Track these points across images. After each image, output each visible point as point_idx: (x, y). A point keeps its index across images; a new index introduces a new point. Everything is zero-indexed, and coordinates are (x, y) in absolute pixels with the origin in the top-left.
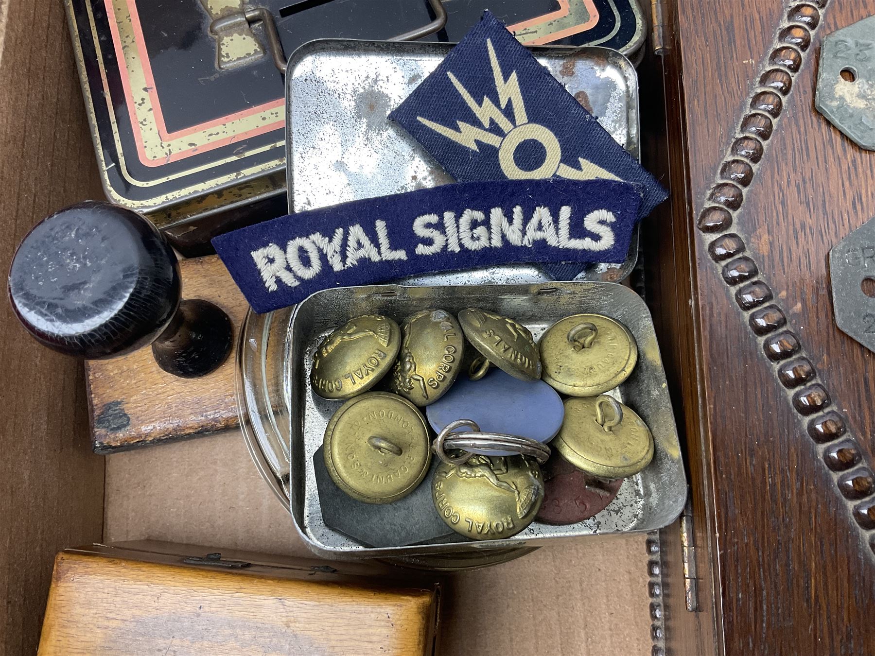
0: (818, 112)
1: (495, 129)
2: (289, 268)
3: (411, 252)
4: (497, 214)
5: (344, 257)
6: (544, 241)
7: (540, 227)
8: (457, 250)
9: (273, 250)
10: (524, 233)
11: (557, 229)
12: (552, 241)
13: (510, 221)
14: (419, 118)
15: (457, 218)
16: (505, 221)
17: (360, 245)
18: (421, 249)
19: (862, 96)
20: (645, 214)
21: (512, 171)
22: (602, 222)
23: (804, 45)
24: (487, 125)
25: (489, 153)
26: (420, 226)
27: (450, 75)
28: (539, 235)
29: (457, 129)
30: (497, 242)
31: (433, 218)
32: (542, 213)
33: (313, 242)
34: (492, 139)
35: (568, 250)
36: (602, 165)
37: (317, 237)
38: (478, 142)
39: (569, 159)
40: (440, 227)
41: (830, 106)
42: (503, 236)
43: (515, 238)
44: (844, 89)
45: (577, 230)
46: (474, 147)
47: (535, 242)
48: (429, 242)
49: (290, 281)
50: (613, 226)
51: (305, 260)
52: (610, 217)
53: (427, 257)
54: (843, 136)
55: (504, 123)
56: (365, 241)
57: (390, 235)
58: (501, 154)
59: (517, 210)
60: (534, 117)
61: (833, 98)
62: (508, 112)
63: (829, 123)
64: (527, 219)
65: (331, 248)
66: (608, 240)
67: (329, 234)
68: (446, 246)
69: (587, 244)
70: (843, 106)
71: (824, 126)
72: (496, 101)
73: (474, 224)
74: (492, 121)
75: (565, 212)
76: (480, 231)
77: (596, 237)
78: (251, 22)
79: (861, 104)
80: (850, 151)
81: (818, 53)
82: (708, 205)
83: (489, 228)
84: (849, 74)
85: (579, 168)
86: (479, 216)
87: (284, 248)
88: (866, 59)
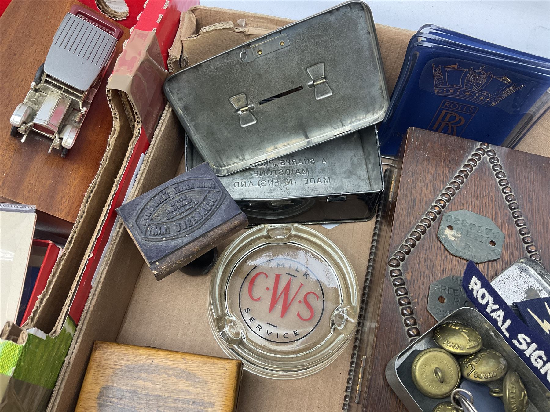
0: (438, 237)
19: (454, 236)
23: (438, 213)
41: (442, 237)
44: (448, 232)
54: (445, 247)
61: (443, 234)
63: (441, 242)
70: (446, 238)
79: (453, 239)
80: (446, 253)
81: (442, 217)
82: (393, 257)
84: (450, 227)
88: (457, 224)
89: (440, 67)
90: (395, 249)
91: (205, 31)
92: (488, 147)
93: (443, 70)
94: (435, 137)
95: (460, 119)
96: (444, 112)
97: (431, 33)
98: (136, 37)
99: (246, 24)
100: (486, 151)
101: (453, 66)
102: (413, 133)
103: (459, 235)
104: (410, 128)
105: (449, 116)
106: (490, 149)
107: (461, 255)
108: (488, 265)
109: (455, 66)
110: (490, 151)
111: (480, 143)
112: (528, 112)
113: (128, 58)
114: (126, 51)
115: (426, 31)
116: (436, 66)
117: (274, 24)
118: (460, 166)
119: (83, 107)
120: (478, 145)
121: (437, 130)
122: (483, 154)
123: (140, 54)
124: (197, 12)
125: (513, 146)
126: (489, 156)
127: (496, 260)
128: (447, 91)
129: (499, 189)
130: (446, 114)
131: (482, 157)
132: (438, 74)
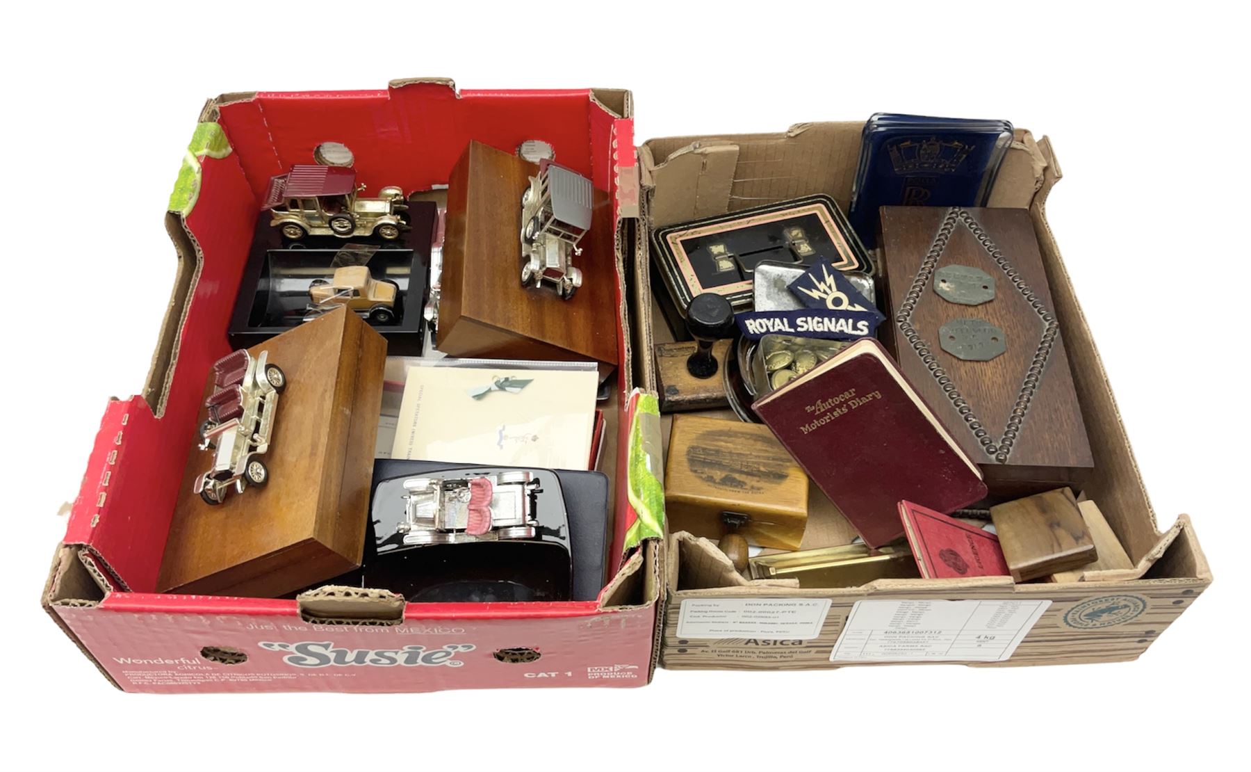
0: (934, 292)
1: (825, 292)
2: (756, 328)
3: (796, 330)
4: (826, 320)
5: (774, 328)
6: (843, 331)
7: (841, 326)
8: (812, 330)
9: (751, 321)
10: (836, 327)
11: (848, 327)
12: (846, 331)
13: (831, 322)
14: (799, 288)
15: (813, 319)
16: (829, 323)
17: (779, 325)
18: (799, 329)
19: (948, 287)
20: (878, 324)
21: (831, 306)
22: (864, 325)
23: (930, 273)
24: (828, 285)
25: (823, 300)
26: (799, 321)
27: (810, 275)
28: (841, 329)
29: (811, 291)
30: (826, 330)
31: (804, 319)
32: (842, 321)
33: (764, 321)
34: (824, 296)
35: (851, 335)
36: (863, 307)
37: (765, 320)
38: (819, 297)
39: (851, 304)
40: (806, 322)
41: (938, 290)
42: (829, 328)
43: (833, 329)
44: (942, 285)
45: (855, 328)
46: (818, 298)
47: (840, 331)
48: (802, 327)
49: (757, 332)
50: (867, 327)
51: (762, 327)
52: (866, 323)
53: (801, 332)
54: (944, 299)
55: (828, 291)
56: (780, 324)
57: (788, 323)
58: (827, 301)
59: (833, 319)
60: (839, 289)
61: (938, 287)
62: (830, 287)
63: (938, 295)
64: (837, 322)
65: (770, 324)
66: (866, 331)
67: (769, 319)
68: (808, 329)
69: (858, 333)
70: (942, 290)
71: (937, 296)
72: (825, 283)
73: (818, 322)
74: (824, 290)
75: (850, 321)
76: (820, 325)
77: (862, 330)
78: (730, 257)
79: (948, 289)
80: (945, 303)
81: (934, 275)
82: (899, 315)
83: (823, 324)
84: (944, 281)
85: (854, 307)
86: (820, 320)
87: (755, 321)
88: (950, 277)
89: (895, 148)
90: (900, 308)
91: (672, 158)
92: (960, 210)
93: (899, 149)
94: (907, 211)
95: (926, 193)
96: (908, 189)
97: (879, 119)
98: (623, 173)
99: (700, 145)
100: (959, 213)
101: (906, 143)
102: (884, 211)
103: (953, 286)
104: (881, 208)
105: (914, 192)
106: (962, 210)
107: (957, 301)
108: (986, 307)
109: (908, 143)
110: (963, 213)
111: (951, 208)
112: (986, 168)
113: (626, 191)
114: (621, 187)
115: (875, 118)
116: (891, 147)
117: (728, 140)
118: (938, 231)
119: (578, 248)
120: (950, 210)
121: (907, 205)
122: (957, 217)
123: (634, 186)
124: (651, 144)
125: (984, 204)
126: (963, 217)
127: (991, 301)
128: (907, 168)
129: (980, 243)
130: (911, 190)
131: (957, 219)
132: (894, 154)
